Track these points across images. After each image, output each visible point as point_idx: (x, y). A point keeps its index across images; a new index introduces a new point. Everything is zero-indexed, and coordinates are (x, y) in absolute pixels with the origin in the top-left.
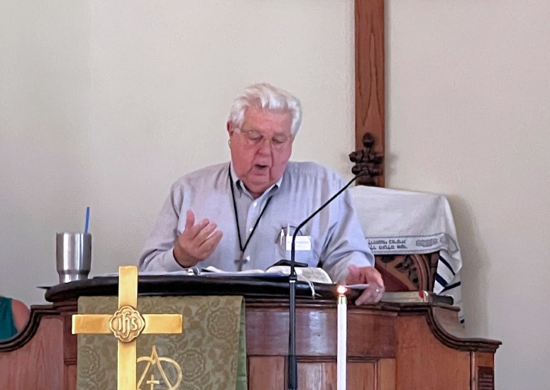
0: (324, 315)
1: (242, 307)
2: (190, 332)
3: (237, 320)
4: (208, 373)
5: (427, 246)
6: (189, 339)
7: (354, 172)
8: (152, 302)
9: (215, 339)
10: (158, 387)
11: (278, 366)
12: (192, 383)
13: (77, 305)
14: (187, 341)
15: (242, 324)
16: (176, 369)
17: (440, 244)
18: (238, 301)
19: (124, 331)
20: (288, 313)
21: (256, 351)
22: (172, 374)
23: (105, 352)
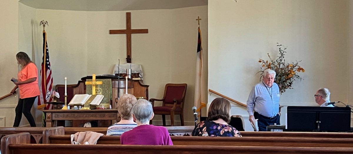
0: (123, 81)
2: (103, 84)
4: (106, 90)
5: (138, 72)
7: (127, 61)
8: (98, 80)
9: (107, 85)
10: (99, 92)
11: (116, 89)
12: (104, 92)
13: (86, 80)
14: (103, 86)
15: (111, 83)
17: (140, 72)
18: (110, 80)
19: (93, 84)
20: (118, 81)
21: (113, 87)
22: (101, 90)
23: (90, 87)
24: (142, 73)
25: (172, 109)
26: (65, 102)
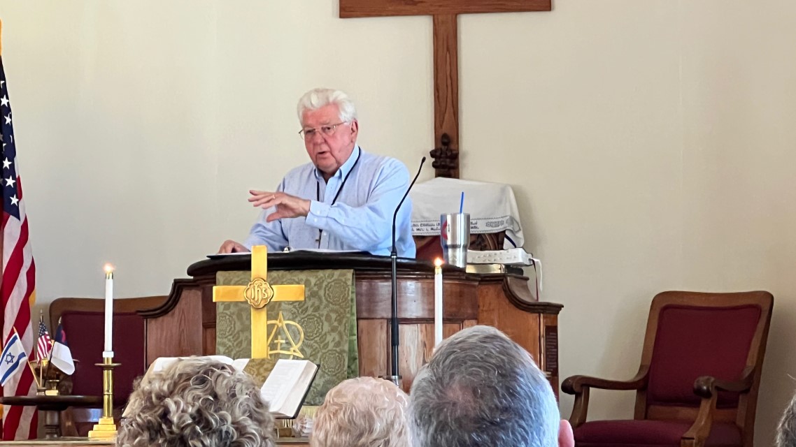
0: (419, 285)
1: (353, 278)
2: (310, 300)
3: (349, 289)
4: (325, 334)
5: (496, 226)
6: (309, 306)
7: (434, 165)
8: (278, 275)
9: (330, 305)
10: (284, 346)
11: (381, 328)
12: (312, 342)
13: (215, 278)
14: (307, 307)
15: (352, 292)
16: (298, 330)
17: (505, 225)
18: (349, 274)
19: (256, 299)
20: (391, 283)
21: (365, 313)
22: (295, 334)
23: (239, 317)
24: (520, 235)
25: (691, 433)
26: (102, 395)
